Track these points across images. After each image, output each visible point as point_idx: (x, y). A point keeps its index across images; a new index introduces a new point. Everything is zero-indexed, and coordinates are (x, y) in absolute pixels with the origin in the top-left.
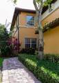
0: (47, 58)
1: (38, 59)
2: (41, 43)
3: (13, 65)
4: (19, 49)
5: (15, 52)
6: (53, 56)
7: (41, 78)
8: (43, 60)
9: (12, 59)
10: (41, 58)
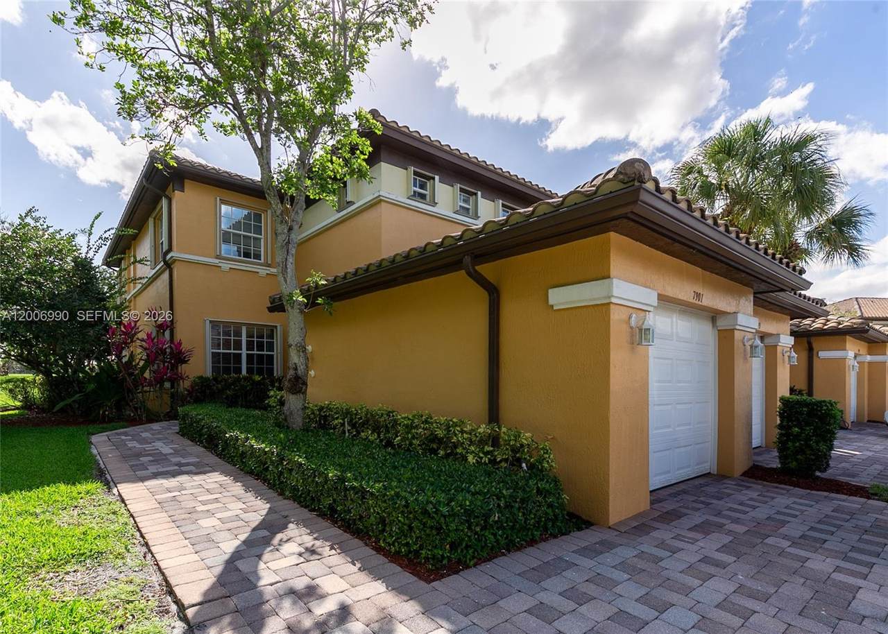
0: (322, 421)
1: (282, 425)
2: (295, 358)
3: (159, 458)
4: (174, 380)
5: (152, 398)
6: (347, 413)
7: (295, 489)
8: (306, 430)
9: (145, 431)
10: (297, 421)
